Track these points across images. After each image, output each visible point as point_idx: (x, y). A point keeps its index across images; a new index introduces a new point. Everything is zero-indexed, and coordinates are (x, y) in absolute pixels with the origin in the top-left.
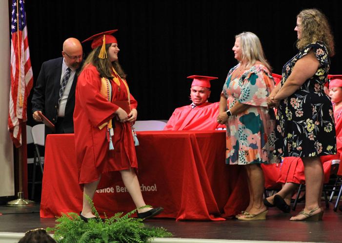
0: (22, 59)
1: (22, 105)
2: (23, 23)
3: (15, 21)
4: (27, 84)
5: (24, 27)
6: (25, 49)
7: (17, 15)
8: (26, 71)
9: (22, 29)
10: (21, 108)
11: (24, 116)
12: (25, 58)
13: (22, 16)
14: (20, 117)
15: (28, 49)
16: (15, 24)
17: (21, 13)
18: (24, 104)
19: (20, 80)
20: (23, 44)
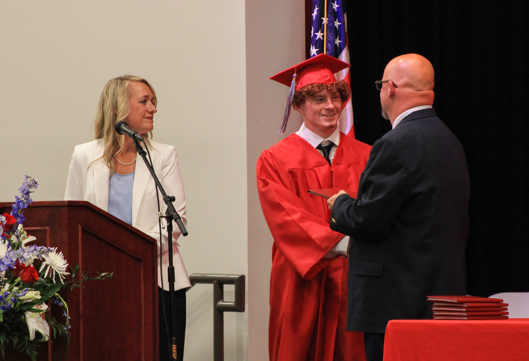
2: (338, 42)
3: (319, 35)
5: (341, 52)
7: (325, 20)
13: (337, 24)
16: (319, 44)
17: (334, 15)
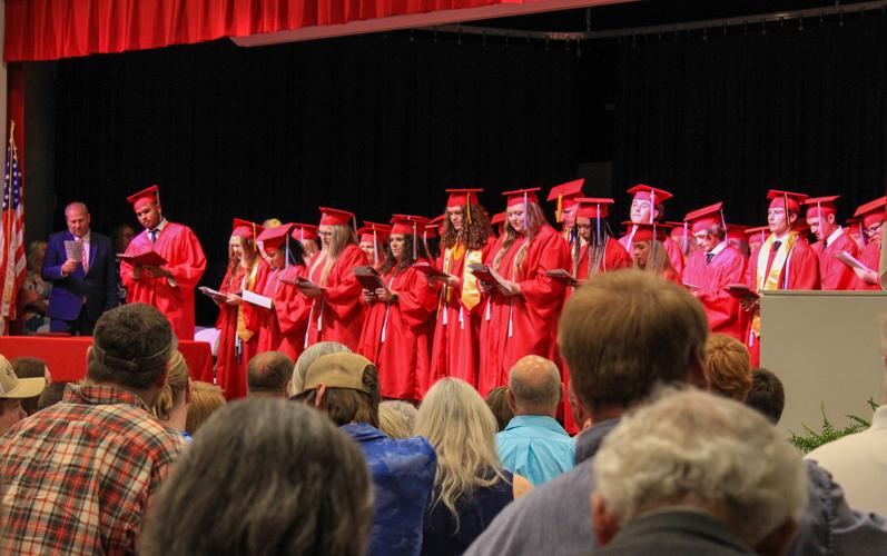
0: (13, 244)
1: (9, 300)
2: (16, 200)
3: (7, 196)
4: (18, 273)
5: (18, 204)
6: (17, 231)
7: (10, 190)
8: (17, 259)
9: (14, 206)
10: (7, 303)
11: (11, 312)
12: (17, 242)
13: (16, 192)
14: (7, 314)
15: (21, 232)
17: (14, 187)
18: (13, 299)
19: (8, 269)
20: (14, 225)
